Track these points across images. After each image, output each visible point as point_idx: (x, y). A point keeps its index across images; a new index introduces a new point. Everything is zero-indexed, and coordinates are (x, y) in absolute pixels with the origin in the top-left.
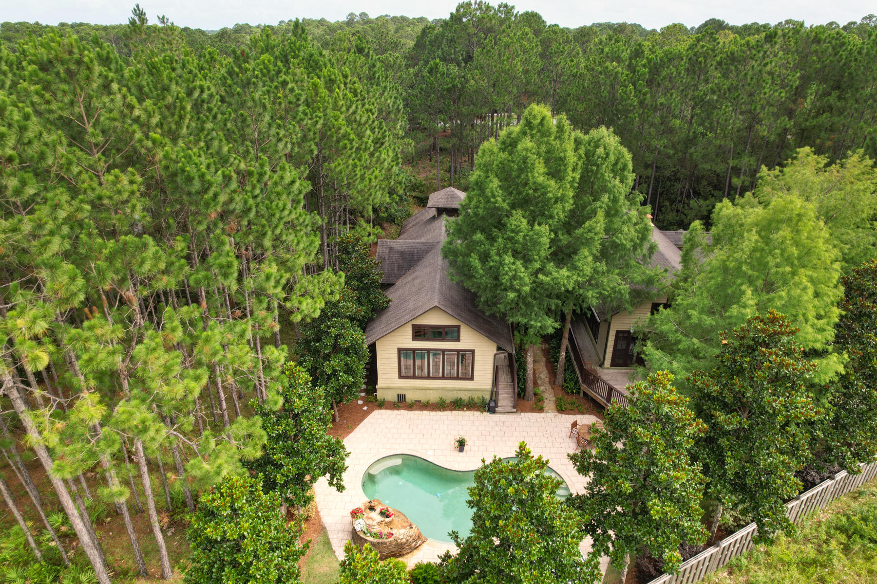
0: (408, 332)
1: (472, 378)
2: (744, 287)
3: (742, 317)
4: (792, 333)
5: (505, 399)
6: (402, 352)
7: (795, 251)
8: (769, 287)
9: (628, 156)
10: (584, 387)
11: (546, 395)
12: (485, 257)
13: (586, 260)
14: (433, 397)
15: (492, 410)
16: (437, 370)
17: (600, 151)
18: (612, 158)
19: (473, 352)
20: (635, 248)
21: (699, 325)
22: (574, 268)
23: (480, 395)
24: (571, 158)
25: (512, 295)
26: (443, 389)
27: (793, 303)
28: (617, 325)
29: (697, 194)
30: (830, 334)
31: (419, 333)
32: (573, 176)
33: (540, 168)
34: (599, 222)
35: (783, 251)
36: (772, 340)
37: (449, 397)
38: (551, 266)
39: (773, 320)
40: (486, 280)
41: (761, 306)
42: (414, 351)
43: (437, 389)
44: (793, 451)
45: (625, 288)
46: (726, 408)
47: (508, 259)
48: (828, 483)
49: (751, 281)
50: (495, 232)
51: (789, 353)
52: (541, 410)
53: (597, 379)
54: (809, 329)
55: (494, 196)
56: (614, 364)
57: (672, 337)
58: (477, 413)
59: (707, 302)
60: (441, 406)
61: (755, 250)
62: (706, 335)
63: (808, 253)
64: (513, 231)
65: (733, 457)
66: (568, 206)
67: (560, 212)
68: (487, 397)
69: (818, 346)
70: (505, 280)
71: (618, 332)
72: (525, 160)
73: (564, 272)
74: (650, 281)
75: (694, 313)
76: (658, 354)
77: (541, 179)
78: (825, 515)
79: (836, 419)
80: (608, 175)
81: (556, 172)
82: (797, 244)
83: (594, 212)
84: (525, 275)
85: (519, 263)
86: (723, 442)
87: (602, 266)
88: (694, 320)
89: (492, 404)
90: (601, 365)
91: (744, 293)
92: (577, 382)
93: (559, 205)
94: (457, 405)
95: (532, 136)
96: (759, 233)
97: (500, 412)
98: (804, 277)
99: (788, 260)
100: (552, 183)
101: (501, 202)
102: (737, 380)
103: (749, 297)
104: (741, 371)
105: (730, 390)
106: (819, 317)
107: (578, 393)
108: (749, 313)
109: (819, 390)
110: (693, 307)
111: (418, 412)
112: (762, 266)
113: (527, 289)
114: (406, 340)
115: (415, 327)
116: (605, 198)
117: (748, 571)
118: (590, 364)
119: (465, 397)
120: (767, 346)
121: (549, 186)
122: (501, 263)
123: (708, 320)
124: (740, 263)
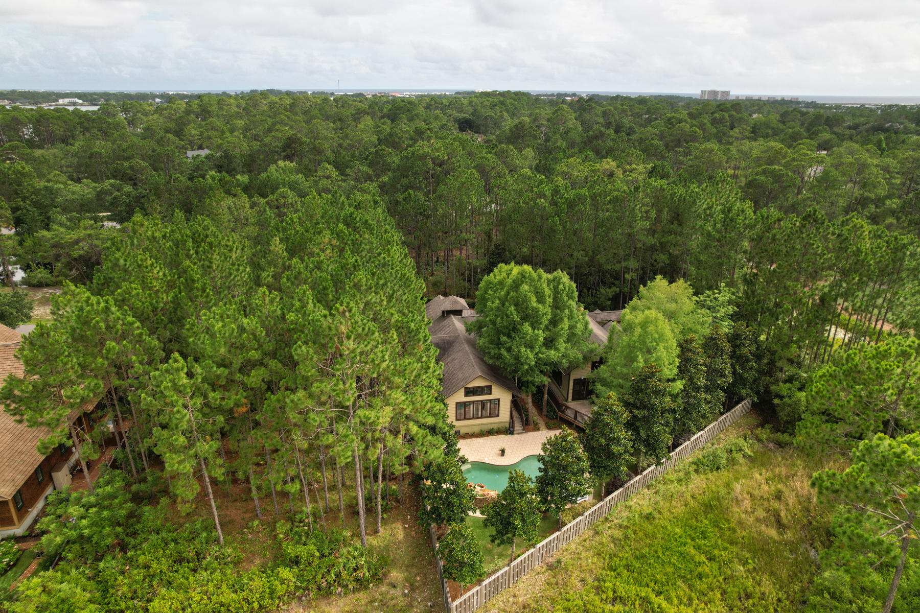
0: (462, 391)
1: (498, 416)
2: (638, 353)
3: (639, 368)
4: (659, 371)
5: (518, 427)
6: (459, 405)
7: (656, 336)
8: (649, 352)
9: (574, 285)
10: (560, 414)
11: (539, 422)
12: (509, 350)
13: (562, 345)
14: (476, 430)
15: (512, 433)
16: (478, 414)
17: (561, 286)
18: (567, 289)
19: (499, 400)
20: (583, 334)
21: (621, 373)
22: (556, 349)
23: (503, 425)
24: (547, 291)
25: (526, 367)
26: (482, 424)
27: (658, 359)
28: (575, 375)
29: (604, 283)
30: (675, 371)
31: (469, 392)
32: (550, 301)
33: (534, 299)
34: (565, 324)
35: (652, 335)
36: (652, 375)
37: (486, 428)
38: (544, 350)
39: (652, 367)
40: (512, 361)
41: (646, 361)
42: (465, 403)
43: (479, 425)
44: (667, 424)
45: (580, 356)
46: (638, 408)
47: (523, 349)
48: (688, 442)
49: (641, 349)
50: (513, 334)
51: (660, 380)
52: (538, 430)
53: (567, 407)
54: (666, 370)
55: (512, 315)
56: (573, 399)
57: (609, 380)
58: (503, 436)
59: (624, 362)
60: (482, 434)
61: (640, 336)
62: (625, 377)
63: (662, 335)
64: (524, 334)
65: (643, 430)
66: (549, 317)
67: (545, 321)
68: (507, 426)
69: (670, 377)
70: (523, 360)
71: (575, 380)
72: (525, 296)
73: (553, 352)
74: (591, 351)
75: (618, 368)
76: (603, 388)
77: (535, 305)
78: (689, 459)
79: (685, 408)
80: (566, 298)
81: (541, 300)
82: (657, 332)
83: (562, 319)
84: (531, 356)
85: (528, 350)
86: (638, 424)
87: (569, 346)
88: (619, 371)
89: (511, 429)
90: (567, 400)
91: (638, 356)
92: (555, 412)
93: (545, 317)
94: (491, 433)
95: (526, 282)
96: (641, 328)
97: (516, 434)
98: (661, 347)
99: (655, 340)
100: (540, 306)
101: (517, 318)
102: (640, 395)
103: (640, 359)
104: (641, 391)
105: (638, 399)
106: (670, 364)
107: (557, 418)
108: (641, 365)
109: (675, 397)
110: (617, 364)
111: (469, 440)
112: (644, 343)
113: (533, 363)
114: (460, 397)
115: (465, 388)
116: (567, 312)
117: (656, 486)
118: (561, 400)
119: (495, 427)
120: (651, 378)
121: (539, 308)
122: (519, 352)
123: (625, 370)
124: (635, 342)
